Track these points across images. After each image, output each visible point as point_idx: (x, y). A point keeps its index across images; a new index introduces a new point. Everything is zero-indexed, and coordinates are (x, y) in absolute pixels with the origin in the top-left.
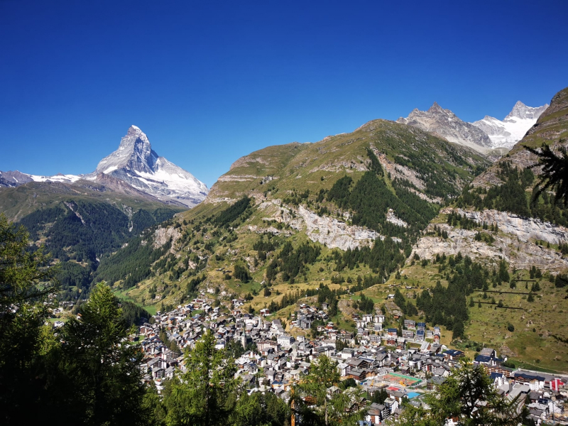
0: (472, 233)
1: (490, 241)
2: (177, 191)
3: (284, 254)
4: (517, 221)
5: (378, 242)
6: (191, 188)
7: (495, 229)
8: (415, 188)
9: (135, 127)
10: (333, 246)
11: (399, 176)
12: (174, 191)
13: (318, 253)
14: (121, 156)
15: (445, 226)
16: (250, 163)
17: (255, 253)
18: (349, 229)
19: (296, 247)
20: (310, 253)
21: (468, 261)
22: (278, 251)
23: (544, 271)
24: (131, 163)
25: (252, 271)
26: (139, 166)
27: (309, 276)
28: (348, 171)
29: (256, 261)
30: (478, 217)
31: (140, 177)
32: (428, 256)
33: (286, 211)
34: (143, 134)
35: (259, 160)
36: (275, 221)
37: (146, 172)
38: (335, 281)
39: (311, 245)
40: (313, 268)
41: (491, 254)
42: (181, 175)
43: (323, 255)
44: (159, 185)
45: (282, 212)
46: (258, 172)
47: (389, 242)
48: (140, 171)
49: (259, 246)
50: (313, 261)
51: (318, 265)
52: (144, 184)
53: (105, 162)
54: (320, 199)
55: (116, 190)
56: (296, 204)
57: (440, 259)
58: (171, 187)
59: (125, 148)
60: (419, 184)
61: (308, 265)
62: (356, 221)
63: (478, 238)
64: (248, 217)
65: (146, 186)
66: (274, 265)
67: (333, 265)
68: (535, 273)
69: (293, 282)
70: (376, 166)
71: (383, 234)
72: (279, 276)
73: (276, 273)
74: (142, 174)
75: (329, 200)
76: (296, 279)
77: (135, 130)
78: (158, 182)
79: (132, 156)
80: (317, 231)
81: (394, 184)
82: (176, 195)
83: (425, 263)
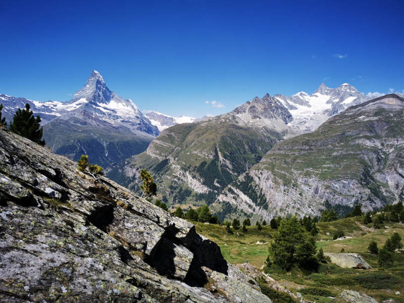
0: (233, 196)
1: (236, 199)
2: (122, 117)
3: (179, 192)
4: (243, 195)
5: (210, 192)
6: (130, 113)
7: (238, 196)
8: (229, 168)
9: (96, 72)
10: (196, 190)
11: (224, 163)
12: (120, 117)
13: (191, 193)
14: (88, 91)
15: (227, 192)
16: (168, 135)
17: (169, 190)
18: (202, 186)
19: (184, 189)
20: (188, 192)
21: (230, 205)
22: (178, 190)
23: (244, 211)
24: (95, 98)
25: (168, 197)
26: (99, 99)
27: (186, 201)
28: (206, 157)
29: (169, 194)
30: (235, 191)
31: (100, 106)
32: (221, 201)
33: (182, 173)
34: (100, 76)
35: (172, 133)
36: (177, 176)
37: (103, 103)
38: (194, 205)
39: (189, 189)
40: (188, 198)
41: (235, 203)
42: (124, 104)
43: (192, 194)
44: (111, 112)
45: (180, 173)
46: (172, 142)
47: (213, 192)
48: (100, 103)
49: (171, 187)
50: (189, 196)
51: (190, 198)
52: (103, 112)
53: (78, 94)
54: (194, 171)
55: (92, 124)
56: (185, 171)
57: (224, 202)
58: (119, 114)
59: (90, 86)
60: (230, 166)
61: (187, 197)
62: (204, 183)
63: (234, 198)
64: (167, 171)
65: (104, 114)
66: (176, 196)
67: (194, 198)
68: (242, 211)
69: (181, 204)
70: (217, 156)
71: (212, 189)
72: (177, 201)
73: (176, 200)
74: (101, 104)
75: (197, 172)
76: (182, 202)
77: (96, 74)
78: (110, 110)
79: (95, 93)
80: (191, 184)
81: (221, 166)
82: (122, 119)
83: (220, 203)
